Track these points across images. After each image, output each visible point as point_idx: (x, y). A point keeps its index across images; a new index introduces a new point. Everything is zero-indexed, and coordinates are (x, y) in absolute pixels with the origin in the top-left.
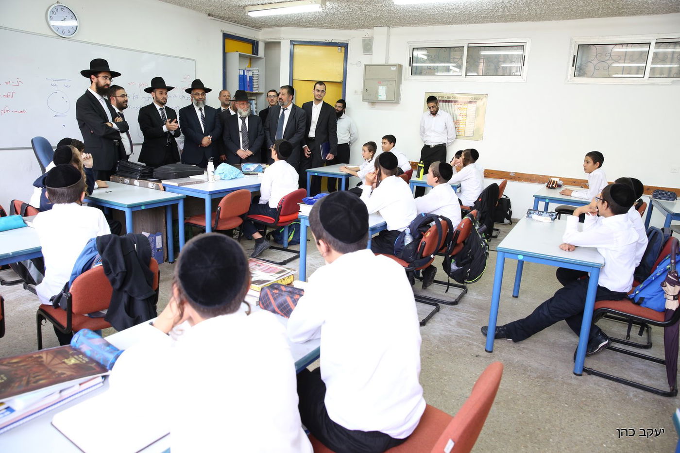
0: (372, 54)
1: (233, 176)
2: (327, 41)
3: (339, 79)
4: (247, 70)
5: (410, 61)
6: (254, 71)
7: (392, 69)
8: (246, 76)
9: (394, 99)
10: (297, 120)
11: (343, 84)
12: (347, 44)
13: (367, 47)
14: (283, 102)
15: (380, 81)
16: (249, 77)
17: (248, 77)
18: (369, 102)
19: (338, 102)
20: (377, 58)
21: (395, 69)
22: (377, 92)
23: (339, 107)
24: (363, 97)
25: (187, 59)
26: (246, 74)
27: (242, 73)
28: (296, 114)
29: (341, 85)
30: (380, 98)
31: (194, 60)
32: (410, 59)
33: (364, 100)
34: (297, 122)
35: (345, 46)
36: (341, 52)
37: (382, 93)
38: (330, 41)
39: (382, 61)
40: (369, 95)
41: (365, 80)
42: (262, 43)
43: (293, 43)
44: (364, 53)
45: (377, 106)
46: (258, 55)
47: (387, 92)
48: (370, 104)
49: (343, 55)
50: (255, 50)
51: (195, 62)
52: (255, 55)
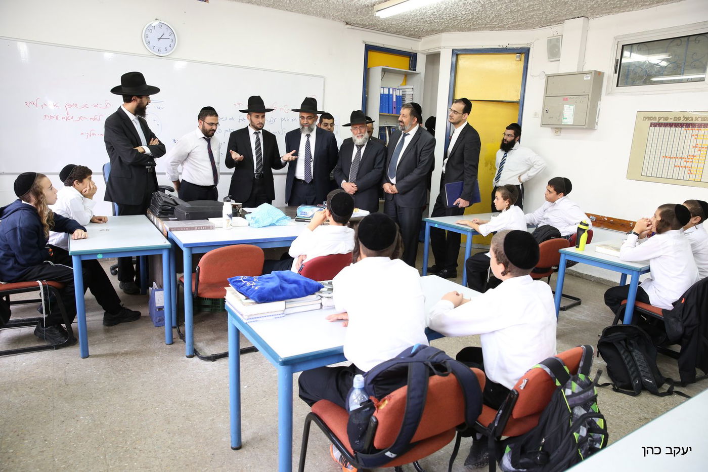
0: (559, 60)
1: (267, 223)
2: (501, 47)
3: (515, 97)
4: (393, 89)
5: (617, 65)
6: (407, 90)
7: (585, 79)
8: (392, 95)
9: (588, 123)
10: (419, 150)
11: (519, 104)
12: (529, 50)
13: (554, 50)
14: (404, 126)
15: (566, 98)
16: (396, 96)
17: (394, 97)
18: (552, 128)
19: (508, 128)
20: (567, 64)
21: (589, 78)
22: (561, 113)
23: (509, 135)
24: (542, 121)
25: (313, 76)
26: (391, 93)
27: (386, 92)
28: (418, 142)
29: (518, 107)
30: (565, 122)
31: (321, 77)
32: (617, 62)
33: (543, 125)
34: (418, 152)
35: (524, 52)
36: (520, 60)
37: (569, 114)
38: (505, 47)
39: (574, 69)
40: (550, 118)
41: (547, 96)
42: (421, 55)
43: (456, 53)
44: (548, 59)
45: (563, 134)
46: (415, 71)
47: (576, 114)
48: (554, 130)
49: (521, 65)
50: (413, 65)
51: (325, 79)
52: (412, 70)
